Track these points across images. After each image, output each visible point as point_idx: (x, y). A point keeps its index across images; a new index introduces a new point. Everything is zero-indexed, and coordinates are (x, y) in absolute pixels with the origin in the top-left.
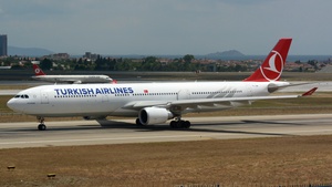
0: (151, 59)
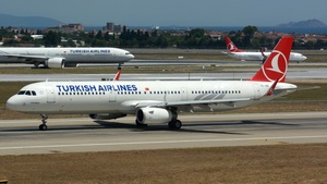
0: (197, 32)
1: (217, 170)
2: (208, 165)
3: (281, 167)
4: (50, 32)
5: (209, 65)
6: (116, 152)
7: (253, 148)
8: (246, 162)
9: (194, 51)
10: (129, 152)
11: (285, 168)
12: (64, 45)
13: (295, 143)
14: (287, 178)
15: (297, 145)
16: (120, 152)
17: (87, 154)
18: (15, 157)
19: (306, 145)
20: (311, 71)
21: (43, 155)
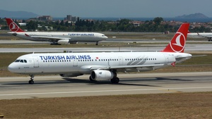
0: (124, 22)
1: (137, 109)
2: (131, 106)
3: (178, 107)
4: (31, 22)
5: (132, 42)
6: (73, 98)
7: (160, 95)
8: (156, 104)
9: (123, 33)
10: (81, 97)
11: (181, 108)
12: (40, 30)
13: (187, 91)
14: (182, 114)
15: (188, 93)
16: (75, 98)
17: (54, 99)
18: (9, 101)
19: (194, 93)
20: (197, 46)
21: (26, 99)
